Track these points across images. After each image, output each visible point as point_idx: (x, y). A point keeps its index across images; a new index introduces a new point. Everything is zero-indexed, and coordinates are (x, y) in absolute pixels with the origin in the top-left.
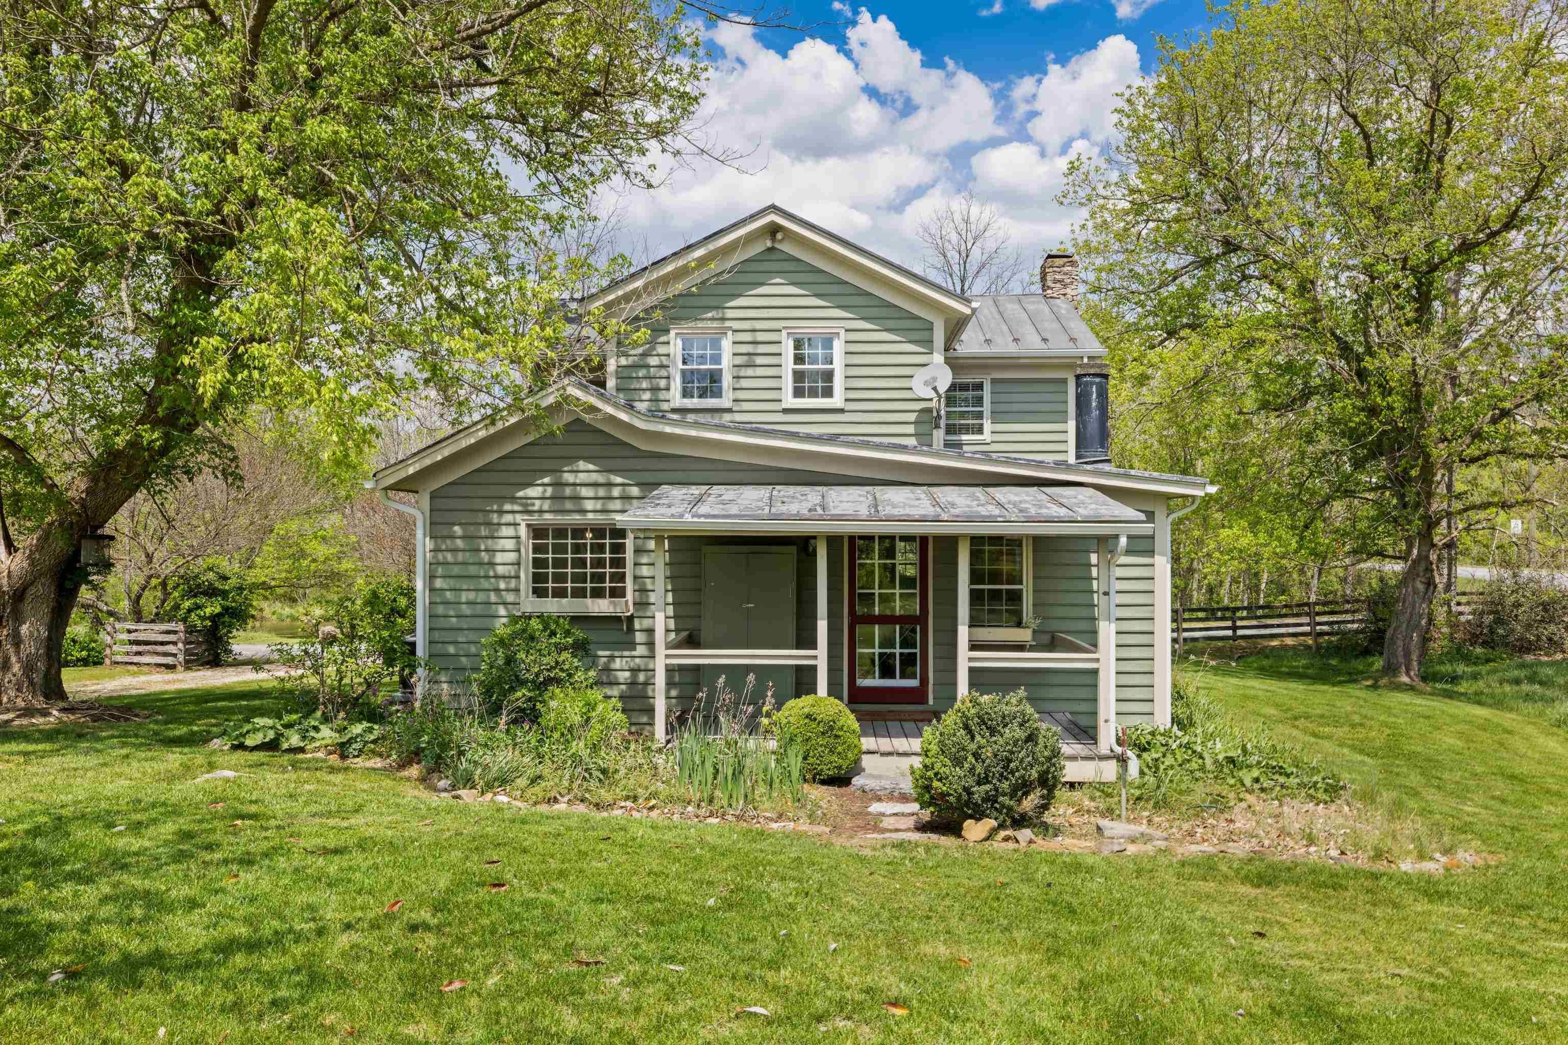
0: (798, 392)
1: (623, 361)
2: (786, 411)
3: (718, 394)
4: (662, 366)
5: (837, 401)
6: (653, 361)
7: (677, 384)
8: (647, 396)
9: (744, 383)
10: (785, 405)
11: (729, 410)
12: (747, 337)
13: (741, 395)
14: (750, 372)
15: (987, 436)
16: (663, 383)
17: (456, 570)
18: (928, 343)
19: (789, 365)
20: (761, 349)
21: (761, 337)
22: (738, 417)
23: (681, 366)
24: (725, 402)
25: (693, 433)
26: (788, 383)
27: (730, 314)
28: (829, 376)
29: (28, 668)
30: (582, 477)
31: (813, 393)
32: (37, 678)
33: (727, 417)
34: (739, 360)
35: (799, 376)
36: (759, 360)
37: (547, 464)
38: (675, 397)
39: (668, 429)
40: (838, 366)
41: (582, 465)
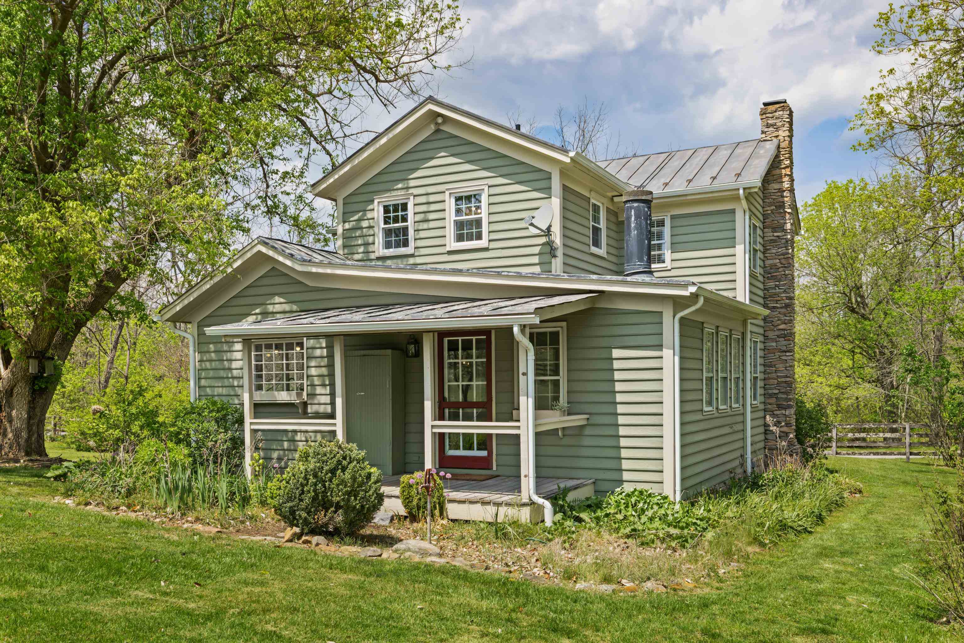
0: (460, 238)
1: (347, 226)
2: (450, 253)
3: (406, 244)
4: (371, 227)
5: (483, 243)
6: (365, 224)
7: (380, 239)
8: (361, 249)
9: (422, 234)
10: (448, 248)
11: (412, 256)
12: (423, 199)
13: (420, 243)
14: (425, 226)
15: (668, 264)
16: (371, 239)
17: (211, 373)
18: (548, 189)
19: (451, 216)
20: (433, 207)
21: (432, 198)
22: (419, 260)
23: (382, 225)
24: (409, 250)
25: (329, 271)
26: (451, 231)
27: (412, 183)
28: (478, 223)
29: (17, 436)
30: (278, 308)
31: (470, 238)
32: (22, 442)
33: (411, 261)
34: (419, 217)
35: (460, 225)
36: (432, 216)
37: (259, 300)
38: (379, 249)
39: (314, 270)
40: (484, 215)
41: (277, 299)
